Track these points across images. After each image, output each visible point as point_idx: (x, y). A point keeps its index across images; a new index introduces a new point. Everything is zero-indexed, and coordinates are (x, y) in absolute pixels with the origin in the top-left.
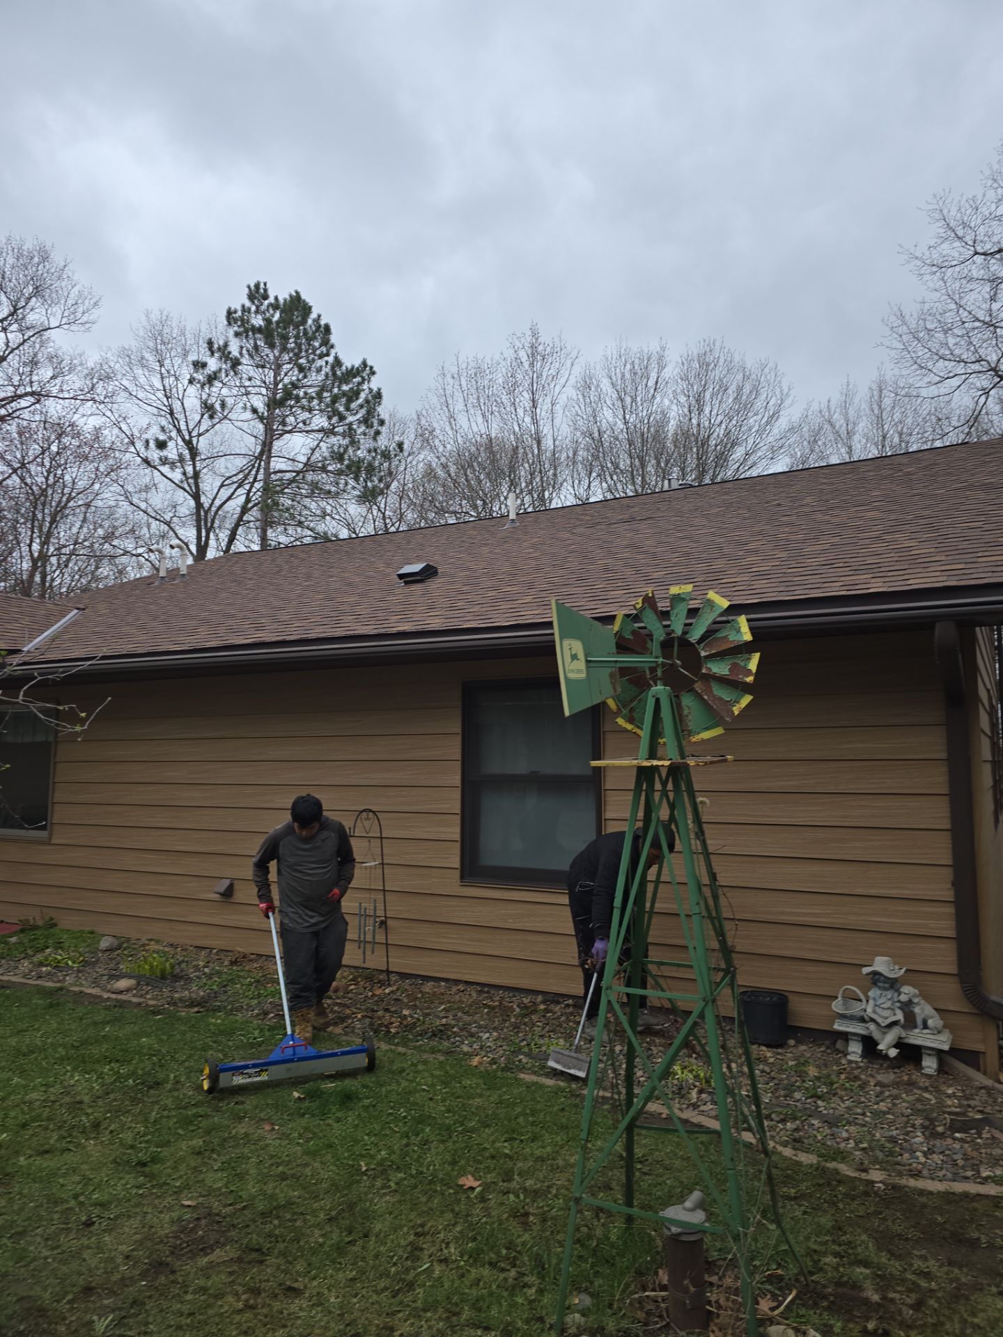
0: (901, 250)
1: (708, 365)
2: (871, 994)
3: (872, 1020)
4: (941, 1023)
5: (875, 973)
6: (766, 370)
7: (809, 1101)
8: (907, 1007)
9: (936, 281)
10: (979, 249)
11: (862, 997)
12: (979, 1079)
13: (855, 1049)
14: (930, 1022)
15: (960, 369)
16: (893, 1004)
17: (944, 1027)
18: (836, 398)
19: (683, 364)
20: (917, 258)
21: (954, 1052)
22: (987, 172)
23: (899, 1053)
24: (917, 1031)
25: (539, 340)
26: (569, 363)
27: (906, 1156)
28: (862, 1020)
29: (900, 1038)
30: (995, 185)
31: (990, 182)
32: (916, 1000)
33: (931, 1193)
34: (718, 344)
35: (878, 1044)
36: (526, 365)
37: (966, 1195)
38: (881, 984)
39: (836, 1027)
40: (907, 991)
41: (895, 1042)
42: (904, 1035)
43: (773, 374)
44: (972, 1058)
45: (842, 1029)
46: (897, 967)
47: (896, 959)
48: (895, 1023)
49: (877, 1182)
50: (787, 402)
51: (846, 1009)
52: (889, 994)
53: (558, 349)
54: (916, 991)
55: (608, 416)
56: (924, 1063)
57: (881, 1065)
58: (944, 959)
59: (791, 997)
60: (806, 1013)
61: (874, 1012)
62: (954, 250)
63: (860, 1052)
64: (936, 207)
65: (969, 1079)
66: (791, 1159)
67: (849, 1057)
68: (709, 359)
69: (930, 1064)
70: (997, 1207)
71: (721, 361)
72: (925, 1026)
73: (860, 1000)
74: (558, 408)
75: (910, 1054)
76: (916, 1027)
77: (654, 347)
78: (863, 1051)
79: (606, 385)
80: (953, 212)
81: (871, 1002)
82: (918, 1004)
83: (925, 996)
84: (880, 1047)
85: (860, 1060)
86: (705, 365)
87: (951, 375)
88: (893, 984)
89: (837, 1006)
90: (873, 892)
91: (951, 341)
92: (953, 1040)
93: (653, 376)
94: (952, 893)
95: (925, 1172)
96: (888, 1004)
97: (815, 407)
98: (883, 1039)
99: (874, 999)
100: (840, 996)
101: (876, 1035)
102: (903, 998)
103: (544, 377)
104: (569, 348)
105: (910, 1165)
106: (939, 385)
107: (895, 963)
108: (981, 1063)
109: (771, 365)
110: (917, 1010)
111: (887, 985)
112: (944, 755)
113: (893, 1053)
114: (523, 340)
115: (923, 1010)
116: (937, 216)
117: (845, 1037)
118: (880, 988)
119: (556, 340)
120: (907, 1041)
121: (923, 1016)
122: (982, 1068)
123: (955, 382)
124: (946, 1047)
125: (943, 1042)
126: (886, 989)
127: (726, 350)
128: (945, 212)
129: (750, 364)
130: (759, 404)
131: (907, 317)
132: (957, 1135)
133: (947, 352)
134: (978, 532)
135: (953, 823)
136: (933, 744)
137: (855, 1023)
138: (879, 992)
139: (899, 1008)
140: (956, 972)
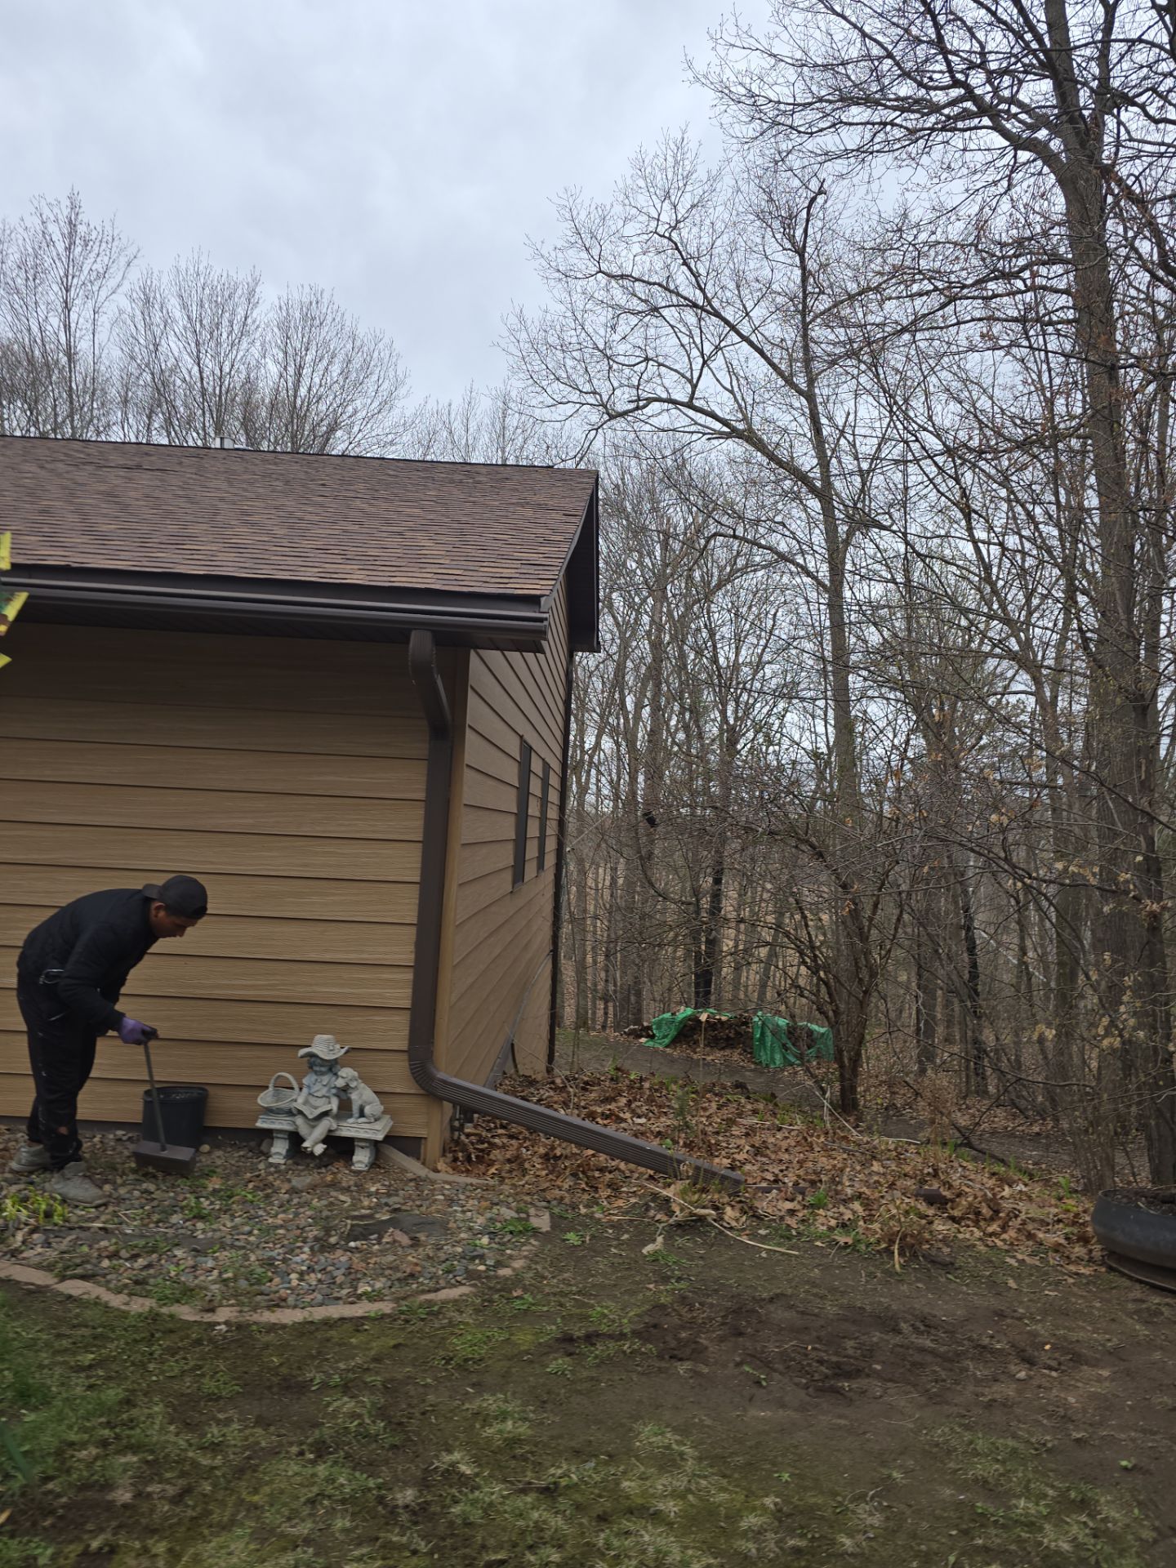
0: (527, 242)
1: (313, 319)
2: (305, 1081)
3: (300, 1112)
4: (382, 1108)
5: (312, 1055)
6: (380, 345)
7: (188, 1224)
8: (343, 1093)
9: (559, 290)
10: (604, 267)
11: (296, 1086)
12: (414, 1167)
13: (280, 1148)
14: (367, 1110)
15: (575, 396)
16: (329, 1091)
17: (384, 1112)
18: (458, 404)
19: (280, 308)
20: (542, 256)
21: (390, 1139)
22: (621, 185)
23: (326, 1150)
24: (351, 1120)
25: (80, 217)
26: (123, 261)
27: (277, 1280)
28: (290, 1113)
29: (330, 1131)
30: (627, 202)
31: (622, 197)
32: (353, 1085)
33: (284, 1327)
34: (326, 296)
35: (303, 1140)
36: (61, 247)
37: (328, 1323)
38: (317, 1069)
39: (260, 1124)
40: (347, 1072)
41: (323, 1137)
42: (334, 1126)
43: (387, 352)
44: (410, 1145)
45: (265, 1126)
46: (338, 1046)
47: (340, 1036)
48: (326, 1114)
49: (219, 1324)
50: (402, 391)
51: (277, 1101)
52: (326, 1079)
53: (110, 239)
54: (356, 1074)
55: (174, 348)
56: (355, 1158)
57: (308, 1166)
58: (396, 1033)
59: (210, 1089)
60: (227, 1110)
61: (306, 1102)
62: (580, 261)
63: (284, 1152)
64: (566, 203)
65: (404, 1171)
66: (118, 1310)
67: (271, 1160)
68: (315, 312)
69: (362, 1158)
70: (358, 1331)
71: (329, 318)
72: (362, 1114)
73: (292, 1088)
74: (103, 319)
75: (341, 1148)
76: (351, 1116)
77: (242, 276)
78: (288, 1151)
79: (174, 305)
80: (583, 216)
81: (305, 1090)
82: (356, 1088)
83: (365, 1078)
84: (305, 1145)
85: (283, 1162)
86: (310, 320)
87: (565, 400)
88: (332, 1067)
89: (265, 1099)
90: (328, 957)
91: (570, 363)
92: (392, 1127)
93: (241, 312)
94: (413, 956)
95: (291, 1300)
96: (324, 1091)
97: (431, 406)
98: (310, 1134)
99: (309, 1087)
100: (271, 1085)
101: (303, 1130)
102: (340, 1083)
103: (86, 272)
104: (124, 240)
105: (277, 1292)
106: (553, 409)
107: (337, 1042)
108: (422, 1151)
109: (386, 340)
110: (354, 1096)
111: (323, 1069)
112: (422, 795)
113: (319, 1149)
114: (56, 210)
115: (363, 1095)
116: (568, 216)
117: (269, 1134)
118: (316, 1073)
119: (108, 228)
120: (338, 1134)
121: (360, 1102)
122: (422, 1157)
123: (569, 409)
124: (380, 1137)
125: (378, 1131)
126: (323, 1074)
127: (335, 307)
128: (575, 213)
129: (361, 332)
130: (370, 384)
131: (529, 323)
132: (352, 1244)
133: (564, 375)
134: (499, 544)
135: (423, 875)
136: (412, 781)
137: (281, 1117)
138: (314, 1077)
139: (335, 1095)
140: (406, 1048)
